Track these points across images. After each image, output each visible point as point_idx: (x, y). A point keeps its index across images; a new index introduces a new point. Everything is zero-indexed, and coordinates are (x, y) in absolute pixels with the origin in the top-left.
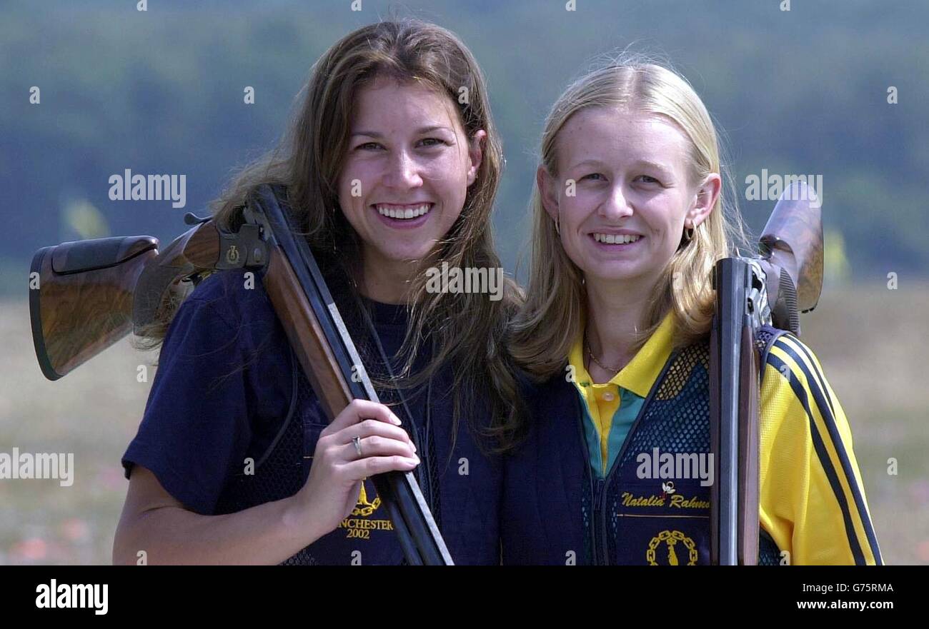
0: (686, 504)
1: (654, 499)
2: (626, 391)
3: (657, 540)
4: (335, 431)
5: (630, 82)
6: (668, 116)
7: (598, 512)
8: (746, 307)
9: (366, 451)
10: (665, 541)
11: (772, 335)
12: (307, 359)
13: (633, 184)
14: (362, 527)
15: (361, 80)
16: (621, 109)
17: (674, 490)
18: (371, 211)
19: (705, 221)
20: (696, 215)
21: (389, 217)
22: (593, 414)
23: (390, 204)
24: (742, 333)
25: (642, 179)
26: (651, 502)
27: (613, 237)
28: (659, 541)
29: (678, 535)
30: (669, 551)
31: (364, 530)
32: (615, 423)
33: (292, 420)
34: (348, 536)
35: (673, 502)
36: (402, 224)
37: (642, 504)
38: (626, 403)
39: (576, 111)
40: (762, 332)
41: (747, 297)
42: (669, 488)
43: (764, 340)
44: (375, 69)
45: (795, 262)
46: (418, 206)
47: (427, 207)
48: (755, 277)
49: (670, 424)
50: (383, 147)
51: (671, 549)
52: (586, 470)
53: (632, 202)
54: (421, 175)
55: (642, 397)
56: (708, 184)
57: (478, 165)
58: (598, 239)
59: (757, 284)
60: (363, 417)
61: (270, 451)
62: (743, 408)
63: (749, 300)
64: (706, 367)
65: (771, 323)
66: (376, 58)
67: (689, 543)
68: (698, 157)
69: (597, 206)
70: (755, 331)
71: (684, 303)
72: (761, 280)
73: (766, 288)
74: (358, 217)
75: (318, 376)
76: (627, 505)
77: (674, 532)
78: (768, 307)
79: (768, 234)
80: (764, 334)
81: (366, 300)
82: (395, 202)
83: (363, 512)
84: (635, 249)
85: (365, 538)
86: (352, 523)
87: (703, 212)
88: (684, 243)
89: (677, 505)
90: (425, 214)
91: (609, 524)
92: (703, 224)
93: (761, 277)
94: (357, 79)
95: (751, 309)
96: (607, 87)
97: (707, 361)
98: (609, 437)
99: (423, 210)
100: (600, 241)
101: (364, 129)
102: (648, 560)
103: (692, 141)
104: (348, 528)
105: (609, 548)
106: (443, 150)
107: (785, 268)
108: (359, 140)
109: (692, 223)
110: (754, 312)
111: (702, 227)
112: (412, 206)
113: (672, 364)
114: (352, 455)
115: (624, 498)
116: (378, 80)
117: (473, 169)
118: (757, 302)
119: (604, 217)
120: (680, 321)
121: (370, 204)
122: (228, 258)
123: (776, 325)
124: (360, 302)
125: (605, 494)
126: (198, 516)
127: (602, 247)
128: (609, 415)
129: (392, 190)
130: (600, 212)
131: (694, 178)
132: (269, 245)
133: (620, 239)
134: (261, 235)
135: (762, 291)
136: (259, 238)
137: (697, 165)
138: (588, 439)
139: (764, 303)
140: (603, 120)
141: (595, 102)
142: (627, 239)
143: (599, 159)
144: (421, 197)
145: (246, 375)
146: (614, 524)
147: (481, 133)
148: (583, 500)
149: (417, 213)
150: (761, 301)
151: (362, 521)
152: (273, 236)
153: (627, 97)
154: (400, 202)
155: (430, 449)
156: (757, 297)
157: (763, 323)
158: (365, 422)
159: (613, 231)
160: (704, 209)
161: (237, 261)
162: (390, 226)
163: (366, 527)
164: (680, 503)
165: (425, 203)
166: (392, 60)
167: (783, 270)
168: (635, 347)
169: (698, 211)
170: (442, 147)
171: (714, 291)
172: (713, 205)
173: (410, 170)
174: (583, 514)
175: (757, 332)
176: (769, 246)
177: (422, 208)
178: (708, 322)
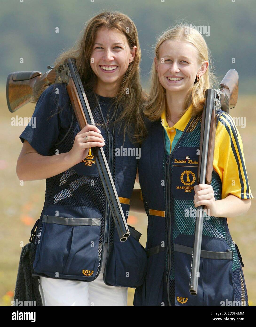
0: (193, 163)
1: (183, 161)
2: (178, 130)
3: (184, 173)
4: (81, 134)
5: (181, 32)
6: (191, 43)
7: (167, 165)
8: (214, 103)
9: (89, 140)
10: (186, 174)
11: (221, 113)
12: (76, 112)
13: (180, 63)
14: (90, 162)
15: (98, 28)
16: (178, 40)
17: (189, 159)
18: (99, 67)
19: (203, 75)
20: (200, 73)
21: (104, 69)
22: (168, 135)
23: (104, 66)
24: (212, 111)
25: (183, 61)
26: (183, 162)
27: (173, 78)
28: (184, 174)
29: (190, 172)
30: (187, 177)
31: (90, 163)
32: (175, 139)
33: (71, 129)
34: (85, 165)
35: (189, 162)
36: (108, 72)
37: (180, 163)
38: (178, 133)
39: (165, 40)
40: (218, 112)
41: (214, 101)
42: (187, 158)
43: (219, 114)
44: (102, 25)
45: (230, 92)
46: (112, 67)
47: (115, 67)
48: (217, 95)
49: (191, 139)
50: (103, 48)
51: (188, 176)
52: (165, 152)
53: (180, 68)
54: (114, 57)
55: (182, 131)
56: (204, 64)
57: (134, 57)
58: (169, 79)
59: (218, 97)
60: (89, 130)
61: (64, 138)
62: (211, 134)
63: (215, 102)
64: (201, 121)
65: (221, 109)
66: (102, 22)
67: (193, 174)
68: (201, 56)
69: (169, 69)
70: (216, 111)
71: (195, 101)
72: (219, 96)
73: (220, 99)
74: (95, 69)
75: (79, 117)
76: (176, 163)
77: (189, 171)
78: (220, 105)
79: (222, 83)
80: (219, 112)
81: (97, 95)
82: (105, 65)
83: (90, 158)
84: (180, 82)
85: (90, 166)
86: (87, 161)
87: (203, 72)
88: (196, 81)
89: (190, 163)
90: (115, 69)
91: (170, 168)
92: (202, 76)
93: (219, 95)
94: (97, 27)
95: (215, 104)
96: (174, 33)
97: (201, 120)
98: (173, 143)
99: (114, 68)
100: (170, 80)
101: (97, 43)
102: (181, 179)
103: (199, 51)
104: (85, 162)
105: (170, 175)
106: (120, 50)
107: (226, 93)
108: (96, 46)
109: (199, 75)
110: (216, 106)
111: (202, 77)
112: (111, 67)
113: (191, 121)
114: (85, 141)
115: (175, 161)
116: (103, 28)
117: (132, 58)
118: (217, 103)
119: (170, 72)
120: (194, 107)
121: (99, 65)
122: (58, 80)
123: (223, 110)
124: (96, 96)
125: (170, 160)
126: (42, 156)
127: (170, 81)
128: (173, 137)
129: (105, 61)
130: (169, 71)
131: (200, 62)
132: (69, 77)
133: (175, 79)
134: (67, 74)
135: (219, 100)
136: (67, 75)
137: (200, 58)
138: (166, 143)
139: (220, 103)
140: (171, 43)
141: (170, 38)
142: (178, 79)
143: (170, 55)
144: (113, 64)
145: (58, 115)
146: (172, 168)
147: (135, 47)
148: (163, 161)
149: (112, 69)
150: (219, 102)
151: (90, 161)
152: (70, 74)
153: (179, 37)
154: (107, 65)
155: (113, 141)
156: (218, 101)
157: (219, 109)
158: (90, 131)
159: (173, 77)
160: (203, 71)
161: (60, 81)
162: (104, 72)
163: (91, 163)
164: (191, 163)
165: (115, 66)
166: (108, 23)
167: (226, 94)
168: (180, 116)
169: (201, 72)
170: (120, 49)
171: (205, 98)
172: (206, 70)
173: (110, 55)
174: (163, 165)
175: (217, 112)
176: (222, 87)
177: (114, 67)
178: (202, 108)
